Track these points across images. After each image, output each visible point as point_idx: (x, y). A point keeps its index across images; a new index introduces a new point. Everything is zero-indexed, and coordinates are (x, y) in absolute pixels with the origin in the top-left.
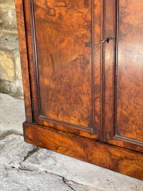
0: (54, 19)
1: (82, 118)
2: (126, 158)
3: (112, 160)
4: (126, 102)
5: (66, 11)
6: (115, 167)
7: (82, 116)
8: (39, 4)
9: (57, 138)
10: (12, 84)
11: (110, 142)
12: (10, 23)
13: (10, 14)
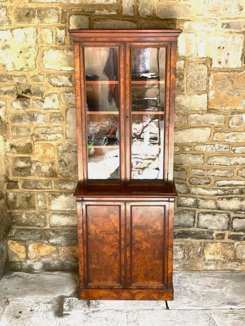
0: (100, 238)
1: (114, 280)
2: (138, 293)
3: (132, 295)
4: (136, 269)
5: (107, 235)
6: (133, 298)
7: (114, 278)
8: (91, 232)
9: (102, 292)
10: (24, 263)
11: (129, 288)
12: (23, 222)
13: (24, 217)
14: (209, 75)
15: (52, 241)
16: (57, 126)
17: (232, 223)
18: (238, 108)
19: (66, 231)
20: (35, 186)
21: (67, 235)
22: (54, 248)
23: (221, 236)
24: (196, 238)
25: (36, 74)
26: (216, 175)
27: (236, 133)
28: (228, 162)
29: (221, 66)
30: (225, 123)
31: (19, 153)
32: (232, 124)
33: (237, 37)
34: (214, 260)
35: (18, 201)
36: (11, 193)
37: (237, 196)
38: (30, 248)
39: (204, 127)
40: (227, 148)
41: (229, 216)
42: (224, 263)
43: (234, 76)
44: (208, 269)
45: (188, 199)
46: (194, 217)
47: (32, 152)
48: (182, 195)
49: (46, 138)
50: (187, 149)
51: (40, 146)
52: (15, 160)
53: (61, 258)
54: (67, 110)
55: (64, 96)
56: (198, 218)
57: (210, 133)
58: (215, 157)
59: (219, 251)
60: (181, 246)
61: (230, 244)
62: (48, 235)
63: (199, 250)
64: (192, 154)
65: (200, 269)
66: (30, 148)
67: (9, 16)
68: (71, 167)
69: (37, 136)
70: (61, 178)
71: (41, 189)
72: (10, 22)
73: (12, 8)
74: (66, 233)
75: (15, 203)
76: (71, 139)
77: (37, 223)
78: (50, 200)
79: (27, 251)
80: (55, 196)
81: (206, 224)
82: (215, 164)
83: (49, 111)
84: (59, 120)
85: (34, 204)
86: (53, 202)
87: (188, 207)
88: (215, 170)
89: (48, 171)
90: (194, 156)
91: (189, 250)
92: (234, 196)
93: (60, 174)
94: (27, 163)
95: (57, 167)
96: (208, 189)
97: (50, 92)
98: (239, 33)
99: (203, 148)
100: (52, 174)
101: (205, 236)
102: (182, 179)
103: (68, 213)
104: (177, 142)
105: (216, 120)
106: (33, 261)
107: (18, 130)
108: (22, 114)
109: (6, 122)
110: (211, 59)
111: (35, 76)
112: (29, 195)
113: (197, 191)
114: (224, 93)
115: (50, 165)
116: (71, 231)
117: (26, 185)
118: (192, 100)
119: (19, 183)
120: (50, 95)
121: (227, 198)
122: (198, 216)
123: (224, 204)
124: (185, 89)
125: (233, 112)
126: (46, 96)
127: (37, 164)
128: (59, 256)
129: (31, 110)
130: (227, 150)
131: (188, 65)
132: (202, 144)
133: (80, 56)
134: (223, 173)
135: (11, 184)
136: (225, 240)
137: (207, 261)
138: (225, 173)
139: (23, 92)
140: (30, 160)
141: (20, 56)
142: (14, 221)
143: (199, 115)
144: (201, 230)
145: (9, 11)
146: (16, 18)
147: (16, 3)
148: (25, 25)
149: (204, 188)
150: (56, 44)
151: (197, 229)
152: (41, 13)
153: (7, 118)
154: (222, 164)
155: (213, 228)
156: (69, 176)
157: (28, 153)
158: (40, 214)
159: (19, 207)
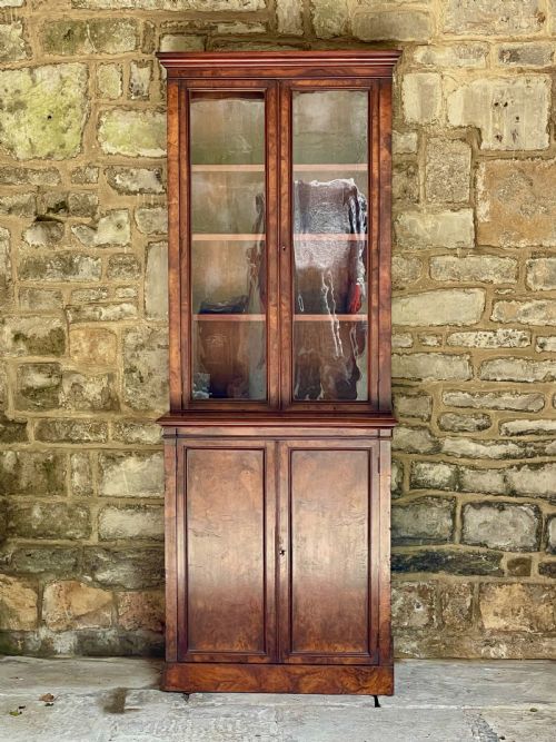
0: (215, 531)
1: (250, 641)
3: (291, 680)
4: (303, 613)
5: (233, 525)
6: (294, 688)
7: (249, 638)
8: (196, 516)
9: (220, 672)
10: (31, 636)
11: (286, 661)
12: (35, 527)
13: (36, 513)
14: (476, 167)
15: (102, 576)
16: (124, 287)
17: (546, 531)
18: (546, 244)
19: (139, 551)
20: (66, 435)
21: (139, 560)
22: (107, 595)
23: (521, 566)
24: (460, 573)
25: (82, 165)
26: (503, 406)
27: (544, 302)
28: (529, 373)
29: (502, 146)
30: (517, 278)
31: (32, 354)
32: (536, 280)
33: (535, 79)
34: (506, 631)
35: (24, 473)
36: (10, 453)
37: (554, 458)
38: (49, 594)
39: (469, 287)
40: (525, 339)
41: (538, 511)
42: (531, 639)
43: (534, 167)
44: (492, 655)
45: (437, 468)
46: (453, 516)
47: (63, 351)
48: (421, 457)
49: (97, 313)
50: (431, 341)
51: (82, 334)
52: (24, 368)
53: (123, 621)
54: (148, 248)
55: (143, 214)
56: (462, 517)
57: (483, 301)
58: (497, 362)
59: (517, 606)
60: (423, 592)
61: (544, 586)
62: (92, 560)
63: (468, 604)
64: (444, 354)
65: (471, 656)
66: (59, 341)
67: (28, 40)
68: (154, 385)
69: (77, 310)
70: (131, 414)
71: (80, 441)
72: (28, 50)
73: (34, 20)
74: (136, 556)
75: (16, 477)
76: (156, 315)
77: (67, 530)
78: (101, 471)
79: (40, 604)
80: (113, 459)
81: (482, 534)
82: (499, 379)
83: (108, 250)
84: (129, 271)
85: (63, 479)
86: (107, 474)
87: (436, 488)
88: (499, 394)
89: (99, 397)
90: (448, 358)
91: (442, 604)
92: (547, 459)
93: (128, 404)
94: (50, 377)
95: (121, 387)
96: (484, 442)
97: (110, 207)
98: (538, 71)
99: (470, 339)
100: (108, 404)
101: (479, 565)
102: (422, 418)
103: (142, 503)
104: (407, 323)
105: (497, 271)
106: (54, 629)
107: (33, 297)
108: (46, 257)
109: (8, 278)
110: (479, 130)
111: (78, 170)
112: (51, 458)
113: (457, 446)
114: (511, 208)
115: (105, 381)
116: (149, 551)
117: (45, 432)
118: (440, 224)
119: (28, 428)
120: (109, 213)
121: (530, 465)
122: (462, 512)
123: (525, 480)
124: (422, 197)
125: (535, 253)
126: (103, 216)
127: (74, 379)
128: (118, 617)
129: (66, 248)
131: (427, 144)
132: (466, 328)
133: (180, 108)
134: (518, 402)
135: (12, 429)
136: (532, 577)
137: (488, 632)
138: (524, 402)
139: (49, 210)
140: (58, 369)
141: (48, 127)
142: (12, 524)
143: (455, 259)
144: (471, 549)
145: (29, 28)
146: (42, 43)
147: (45, 10)
148: (62, 58)
149: (474, 440)
150: (129, 98)
151: (462, 546)
152: (99, 31)
153: (11, 269)
154: (515, 379)
155: (502, 544)
156: (149, 410)
157: (53, 352)
158: (77, 505)
159: (27, 489)
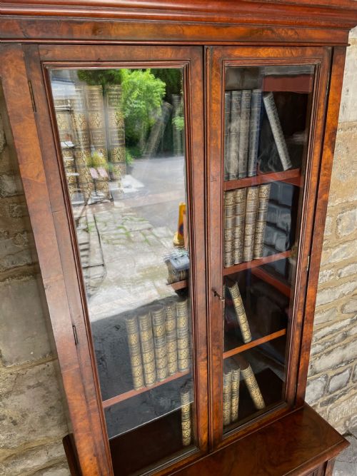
17: (329, 385)
18: (350, 200)
27: (346, 244)
28: (332, 296)
32: (342, 230)
37: (339, 344)
40: (332, 275)
41: (326, 377)
43: (351, 136)
68: (31, 422)
70: (8, 453)
76: (17, 359)
92: (335, 346)
121: (326, 353)
123: (322, 363)
125: (343, 208)
130: (332, 277)
138: (327, 316)
156: (28, 442)
